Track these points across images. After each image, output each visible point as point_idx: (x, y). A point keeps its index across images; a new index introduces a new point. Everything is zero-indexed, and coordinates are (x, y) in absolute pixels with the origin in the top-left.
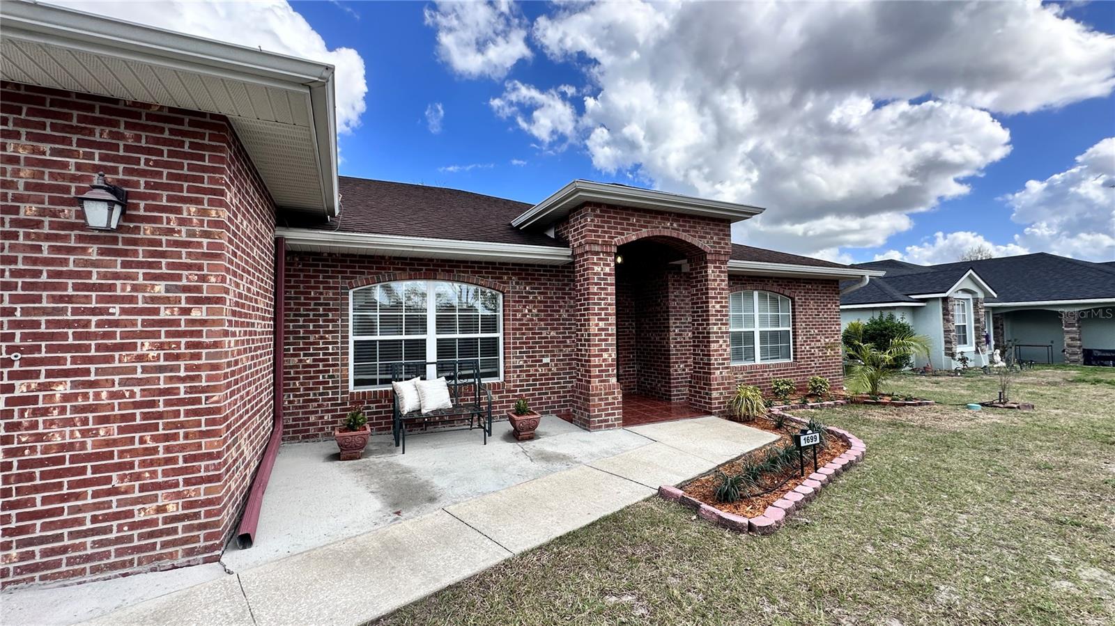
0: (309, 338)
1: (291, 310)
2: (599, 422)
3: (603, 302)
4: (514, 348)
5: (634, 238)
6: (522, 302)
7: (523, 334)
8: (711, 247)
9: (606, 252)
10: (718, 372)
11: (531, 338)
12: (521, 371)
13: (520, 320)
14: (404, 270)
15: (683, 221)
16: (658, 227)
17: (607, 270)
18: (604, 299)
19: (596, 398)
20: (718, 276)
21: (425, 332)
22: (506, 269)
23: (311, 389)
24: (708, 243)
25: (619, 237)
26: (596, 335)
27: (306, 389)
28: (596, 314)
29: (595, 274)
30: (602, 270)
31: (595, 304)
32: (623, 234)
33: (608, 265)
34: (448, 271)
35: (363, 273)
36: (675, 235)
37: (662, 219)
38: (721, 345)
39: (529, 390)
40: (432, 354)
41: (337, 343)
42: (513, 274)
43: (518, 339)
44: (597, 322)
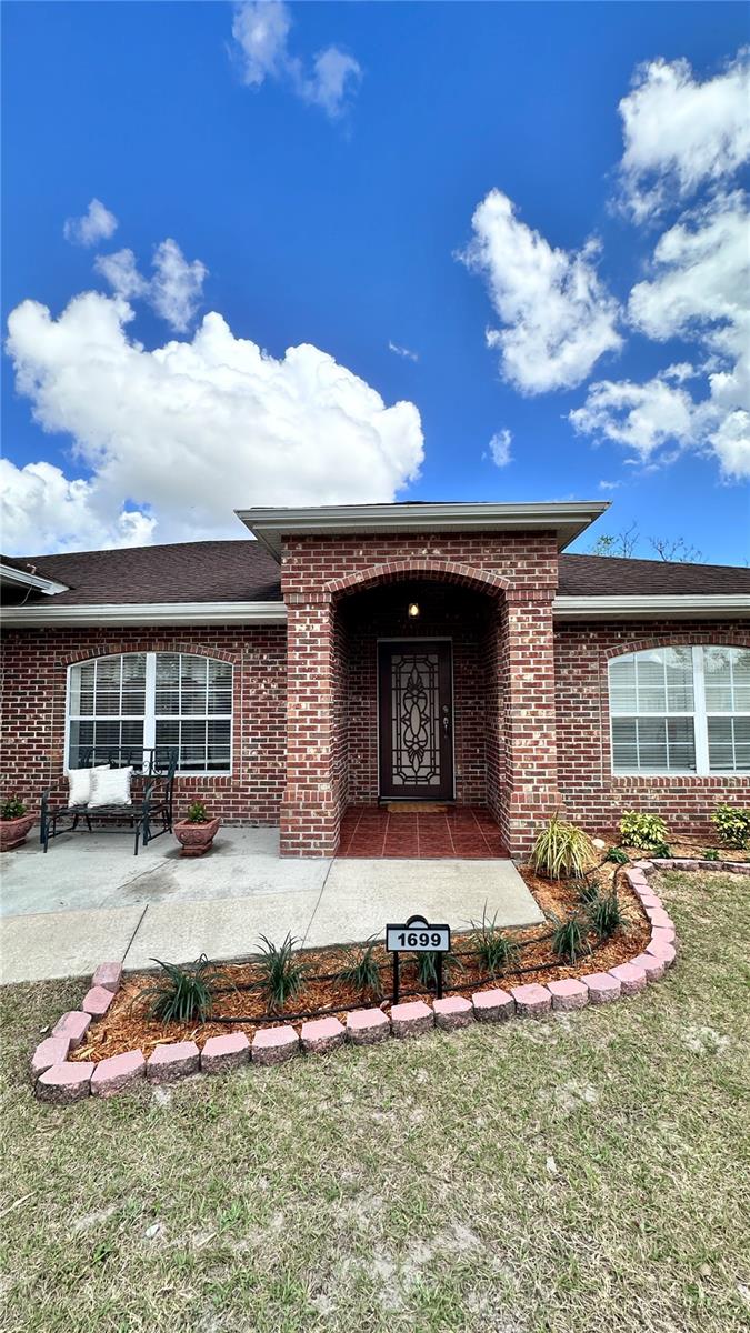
0: (24, 717)
1: (10, 688)
2: (294, 845)
3: (308, 674)
4: (245, 734)
5: (359, 579)
6: (256, 674)
7: (258, 716)
8: (512, 579)
9: (314, 604)
10: (530, 787)
11: (268, 722)
12: (253, 765)
13: (254, 698)
14: (117, 641)
15: (453, 544)
16: (404, 559)
17: (317, 628)
18: (310, 670)
19: (290, 811)
20: (531, 626)
21: (142, 712)
22: (237, 634)
23: (25, 771)
24: (504, 573)
25: (334, 580)
26: (296, 721)
27: (20, 770)
28: (297, 692)
29: (297, 635)
30: (308, 628)
31: (296, 677)
32: (340, 575)
33: (318, 621)
34: (166, 640)
35: (76, 648)
36: (435, 567)
37: (411, 545)
38: (536, 743)
39: (264, 790)
40: (149, 740)
41: (49, 723)
42: (246, 640)
43: (252, 722)
44: (297, 702)
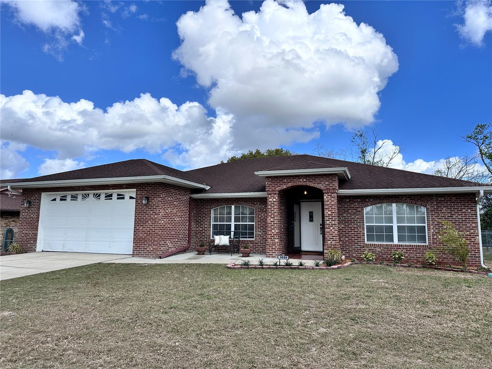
0: (201, 223)
1: (197, 215)
2: (269, 255)
3: (272, 212)
4: (258, 228)
5: (285, 187)
6: (261, 211)
7: (261, 223)
8: (324, 187)
9: (274, 194)
10: (330, 242)
11: (264, 225)
12: (260, 237)
13: (260, 218)
14: (224, 202)
15: (308, 178)
16: (296, 182)
17: (274, 200)
18: (273, 210)
19: (268, 246)
20: (330, 199)
21: (231, 222)
22: (256, 200)
23: (201, 237)
24: (322, 185)
25: (279, 188)
26: (270, 223)
27: (200, 237)
28: (270, 216)
29: (270, 202)
30: (272, 200)
31: (270, 212)
32: (280, 186)
33: (275, 198)
34: (237, 202)
35: (214, 204)
36: (304, 184)
37: (298, 178)
38: (331, 230)
39: (263, 244)
40: (233, 229)
41: (207, 224)
42: (258, 202)
43: (260, 225)
44: (270, 219)
